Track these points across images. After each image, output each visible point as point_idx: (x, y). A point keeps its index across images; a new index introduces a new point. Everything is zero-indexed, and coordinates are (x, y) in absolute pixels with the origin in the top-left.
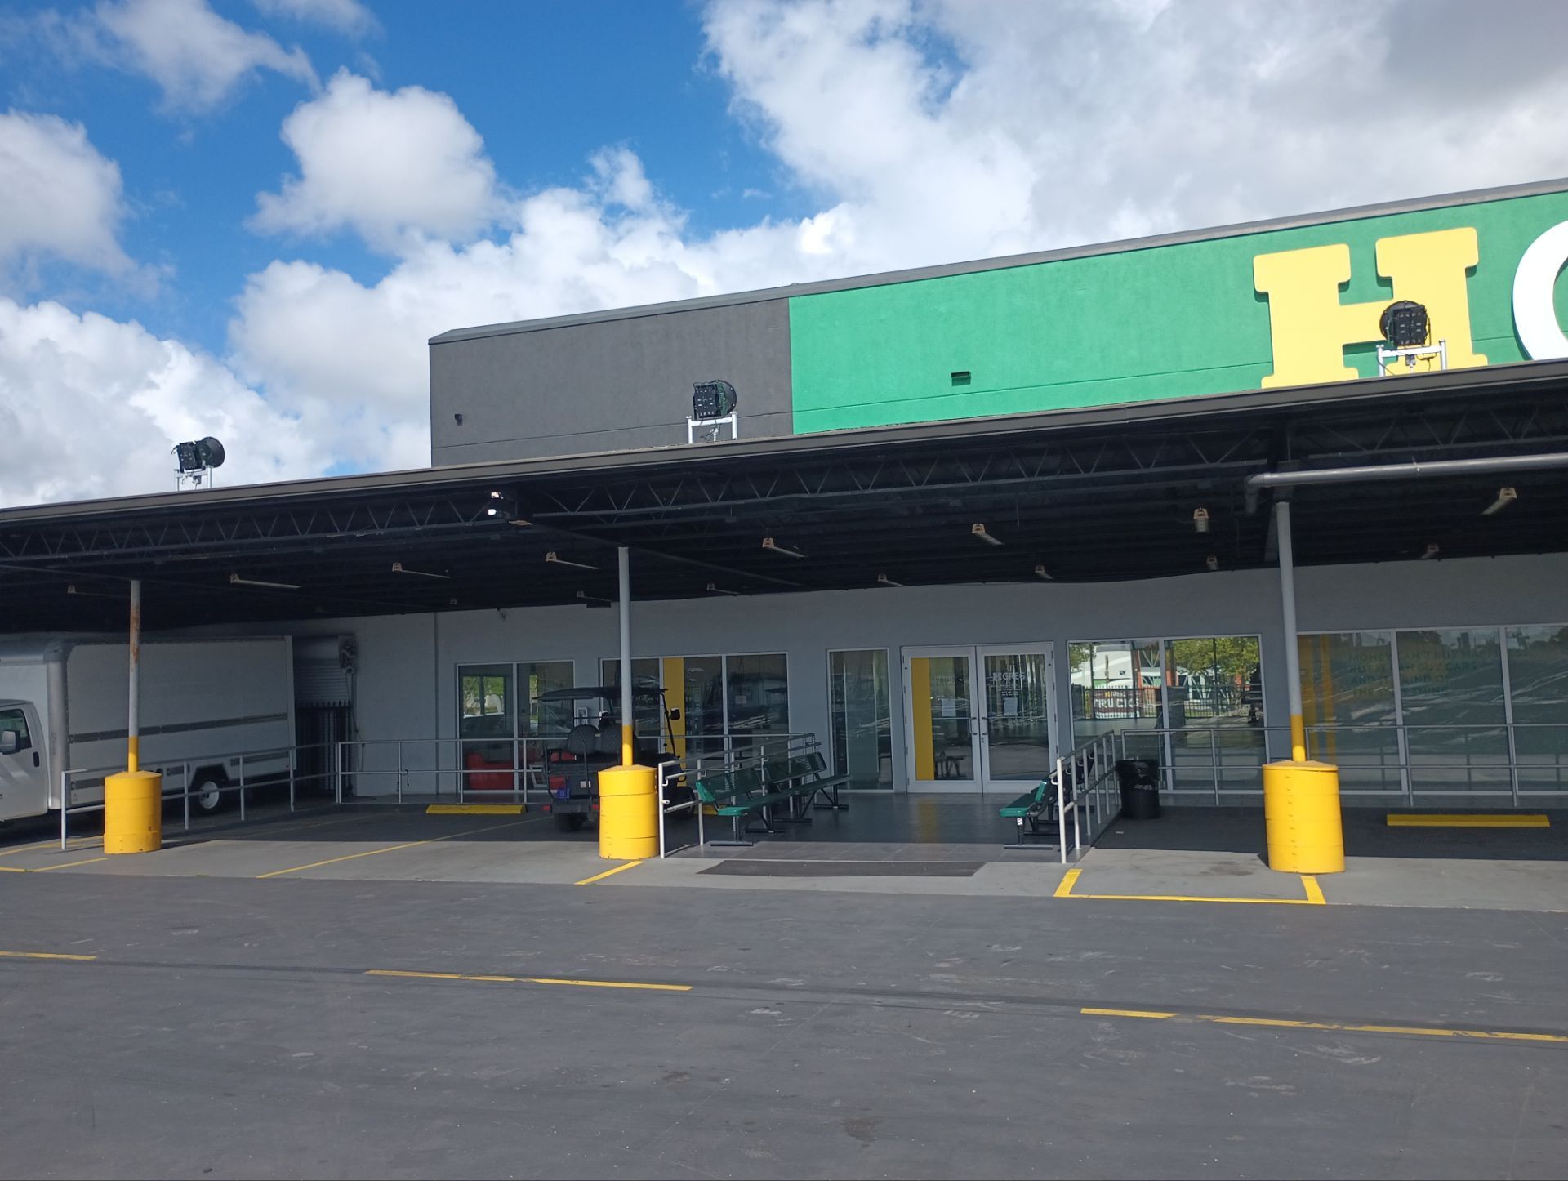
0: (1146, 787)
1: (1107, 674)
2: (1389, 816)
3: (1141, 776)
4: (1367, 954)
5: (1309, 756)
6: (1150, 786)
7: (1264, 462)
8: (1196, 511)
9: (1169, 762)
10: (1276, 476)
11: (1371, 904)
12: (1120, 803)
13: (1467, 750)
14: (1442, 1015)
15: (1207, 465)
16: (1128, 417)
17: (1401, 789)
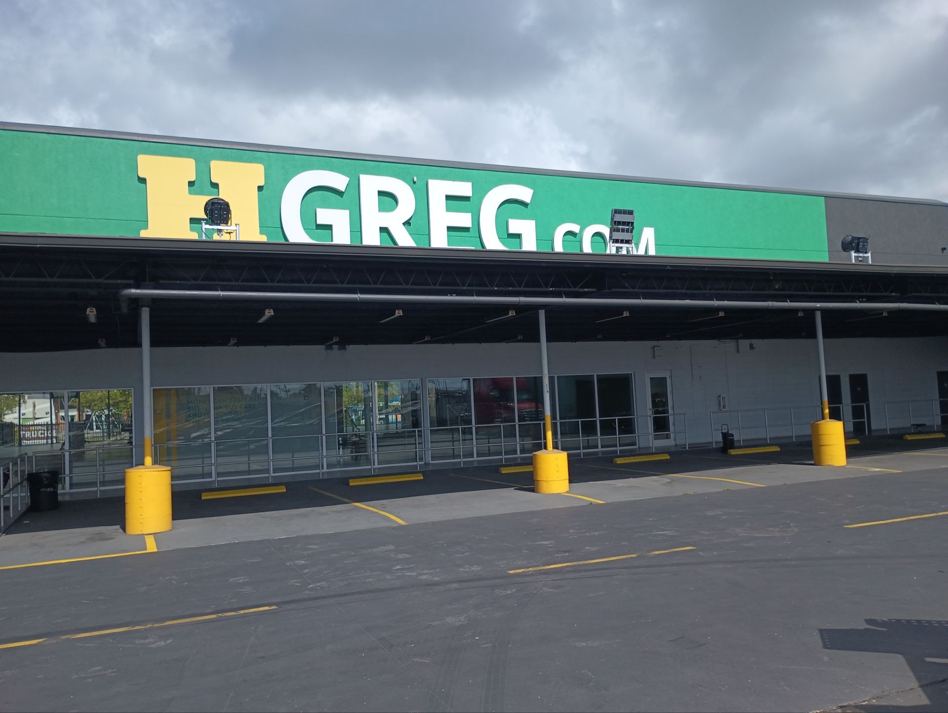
0: (49, 490)
1: (34, 413)
2: (203, 494)
3: (46, 482)
4: (176, 578)
5: (155, 462)
6: (52, 489)
7: (131, 282)
8: (88, 309)
9: (67, 472)
10: (138, 291)
11: (184, 548)
12: (29, 501)
13: (250, 453)
14: (212, 606)
15: (94, 280)
16: (39, 243)
17: (212, 478)
